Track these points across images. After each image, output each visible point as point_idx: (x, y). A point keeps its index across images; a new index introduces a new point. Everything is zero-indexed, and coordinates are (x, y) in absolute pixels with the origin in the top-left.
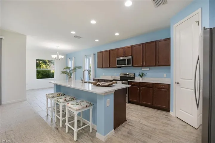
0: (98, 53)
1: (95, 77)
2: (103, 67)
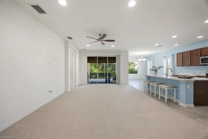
0: (177, 54)
1: (174, 74)
2: (184, 65)
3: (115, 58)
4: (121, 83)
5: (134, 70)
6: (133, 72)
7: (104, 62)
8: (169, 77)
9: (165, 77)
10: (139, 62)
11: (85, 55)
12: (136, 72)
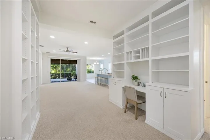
3: (76, 61)
4: (81, 80)
5: (91, 71)
6: (90, 72)
7: (64, 64)
8: (106, 74)
9: (105, 74)
10: (94, 64)
11: (48, 57)
12: (93, 72)
